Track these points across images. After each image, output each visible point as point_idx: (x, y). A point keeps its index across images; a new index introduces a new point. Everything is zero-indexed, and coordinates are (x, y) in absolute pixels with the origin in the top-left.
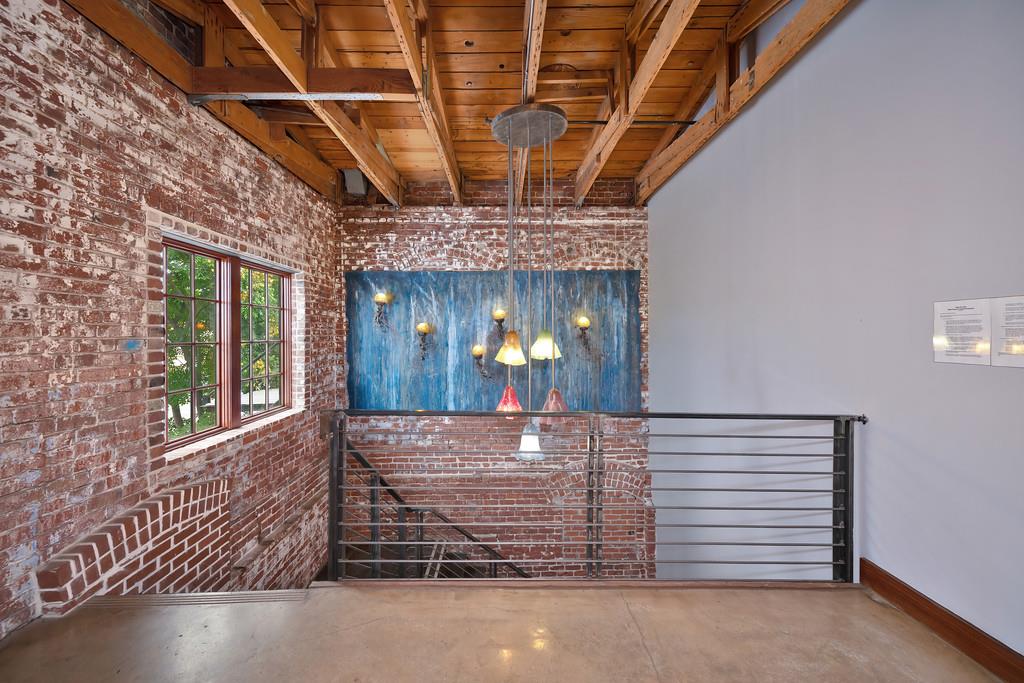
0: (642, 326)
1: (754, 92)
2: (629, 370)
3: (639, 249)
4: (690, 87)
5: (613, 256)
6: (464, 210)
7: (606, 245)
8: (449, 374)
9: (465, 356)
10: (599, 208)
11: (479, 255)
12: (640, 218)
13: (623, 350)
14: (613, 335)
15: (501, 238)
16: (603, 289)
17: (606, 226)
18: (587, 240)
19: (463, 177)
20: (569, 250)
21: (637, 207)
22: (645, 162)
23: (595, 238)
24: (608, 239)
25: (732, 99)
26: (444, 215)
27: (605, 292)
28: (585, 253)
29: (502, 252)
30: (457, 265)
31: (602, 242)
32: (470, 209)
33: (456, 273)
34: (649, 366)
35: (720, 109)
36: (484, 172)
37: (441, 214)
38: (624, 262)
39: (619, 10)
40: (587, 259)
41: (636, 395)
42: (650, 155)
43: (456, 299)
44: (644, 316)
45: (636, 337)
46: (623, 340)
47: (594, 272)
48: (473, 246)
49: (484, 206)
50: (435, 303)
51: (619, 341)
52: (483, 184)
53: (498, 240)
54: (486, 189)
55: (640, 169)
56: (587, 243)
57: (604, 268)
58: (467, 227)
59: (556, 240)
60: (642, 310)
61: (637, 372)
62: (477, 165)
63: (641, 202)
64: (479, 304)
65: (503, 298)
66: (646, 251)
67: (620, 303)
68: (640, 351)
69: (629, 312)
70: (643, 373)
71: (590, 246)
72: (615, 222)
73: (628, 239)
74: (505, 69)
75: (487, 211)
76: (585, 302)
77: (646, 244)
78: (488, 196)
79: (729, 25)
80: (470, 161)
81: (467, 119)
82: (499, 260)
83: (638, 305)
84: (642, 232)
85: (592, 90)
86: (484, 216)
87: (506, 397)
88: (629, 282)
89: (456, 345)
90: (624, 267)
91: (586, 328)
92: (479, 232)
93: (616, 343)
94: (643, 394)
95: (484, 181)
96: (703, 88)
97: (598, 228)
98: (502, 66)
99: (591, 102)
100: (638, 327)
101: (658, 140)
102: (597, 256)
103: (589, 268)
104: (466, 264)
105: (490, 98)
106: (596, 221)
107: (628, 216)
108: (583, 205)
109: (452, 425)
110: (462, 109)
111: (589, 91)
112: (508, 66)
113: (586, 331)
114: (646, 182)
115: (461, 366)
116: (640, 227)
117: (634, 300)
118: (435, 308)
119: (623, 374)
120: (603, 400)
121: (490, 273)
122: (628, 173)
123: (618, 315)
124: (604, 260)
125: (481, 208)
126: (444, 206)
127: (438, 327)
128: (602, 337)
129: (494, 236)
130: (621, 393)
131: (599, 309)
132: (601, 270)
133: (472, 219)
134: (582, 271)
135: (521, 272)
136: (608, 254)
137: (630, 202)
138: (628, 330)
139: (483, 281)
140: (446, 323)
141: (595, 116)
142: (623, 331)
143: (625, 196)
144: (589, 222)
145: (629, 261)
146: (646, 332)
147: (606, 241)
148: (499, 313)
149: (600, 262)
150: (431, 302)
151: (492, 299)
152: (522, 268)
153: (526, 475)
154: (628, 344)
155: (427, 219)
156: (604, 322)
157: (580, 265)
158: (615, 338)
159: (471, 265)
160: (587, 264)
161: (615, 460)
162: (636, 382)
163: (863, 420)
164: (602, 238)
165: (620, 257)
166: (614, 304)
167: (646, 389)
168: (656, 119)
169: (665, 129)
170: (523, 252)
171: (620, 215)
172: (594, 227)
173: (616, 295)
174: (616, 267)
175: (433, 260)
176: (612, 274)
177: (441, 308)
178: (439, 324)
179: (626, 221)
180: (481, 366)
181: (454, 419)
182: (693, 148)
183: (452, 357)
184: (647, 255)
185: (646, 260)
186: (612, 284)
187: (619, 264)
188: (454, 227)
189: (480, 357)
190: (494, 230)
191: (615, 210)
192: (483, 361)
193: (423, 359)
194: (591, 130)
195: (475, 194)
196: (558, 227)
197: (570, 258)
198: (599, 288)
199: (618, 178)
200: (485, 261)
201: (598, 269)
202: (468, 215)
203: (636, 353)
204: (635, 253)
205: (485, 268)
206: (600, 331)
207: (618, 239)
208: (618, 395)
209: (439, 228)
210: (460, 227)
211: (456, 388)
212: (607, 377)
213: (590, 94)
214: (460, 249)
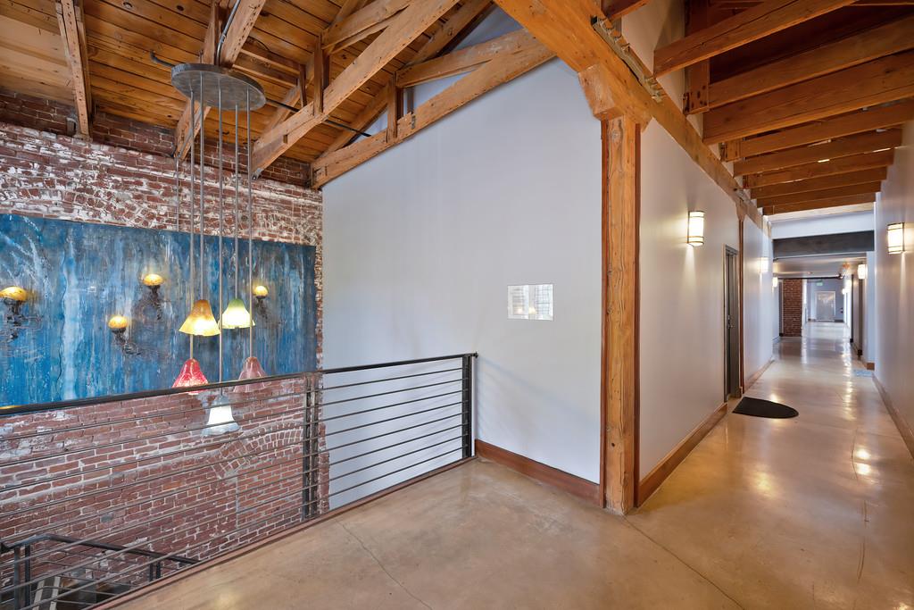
0: (317, 296)
1: (414, 131)
2: (306, 336)
3: (315, 228)
4: (366, 106)
5: (291, 230)
6: (95, 147)
7: (283, 219)
8: (65, 354)
9: (94, 330)
10: (276, 183)
11: (119, 206)
12: (316, 200)
13: (300, 318)
14: (290, 304)
15: (154, 191)
16: (281, 260)
17: (283, 201)
18: (264, 211)
19: (96, 106)
20: (244, 218)
21: (313, 189)
22: (322, 152)
23: (272, 211)
24: (286, 213)
25: (399, 129)
26: (57, 146)
27: (283, 263)
28: (261, 223)
29: (156, 208)
30: (81, 214)
31: (279, 215)
32: (106, 148)
33: (79, 224)
34: (323, 331)
35: (390, 134)
36: (131, 110)
37: (51, 143)
38: (301, 237)
39: (318, 21)
40: (264, 230)
41: (312, 357)
42: (327, 148)
43: (78, 258)
44: (319, 287)
45: (312, 305)
46: (300, 307)
47: (271, 243)
48: (109, 194)
49: (128, 149)
50: (37, 261)
51: (296, 309)
52: (125, 122)
53: (150, 193)
54: (129, 129)
55: (317, 157)
56: (264, 215)
57: (281, 240)
58: (101, 170)
59: (228, 206)
60: (317, 282)
61: (312, 337)
62: (121, 99)
63: (316, 186)
64: (120, 265)
65: (157, 261)
66: (320, 229)
67: (297, 275)
68: (316, 318)
69: (305, 283)
70: (318, 337)
71: (267, 218)
72: (293, 199)
73: (305, 217)
74: (183, 13)
75: (132, 157)
76: (262, 271)
77: (321, 224)
78: (134, 138)
79: (397, 75)
80: (110, 91)
81: (116, 43)
82: (152, 217)
83: (314, 277)
84: (317, 212)
85: (283, 75)
86: (130, 161)
87: (188, 371)
88: (306, 257)
89: (79, 317)
90: (301, 242)
91: (263, 297)
92: (119, 179)
93: (293, 311)
94: (318, 356)
95: (128, 119)
96: (376, 112)
97: (275, 201)
98: (180, 8)
99: (279, 85)
100: (314, 297)
101: (335, 138)
102: (274, 228)
103: (266, 239)
104: (97, 214)
105: (157, 33)
106: (273, 194)
107: (304, 196)
108: (260, 176)
109: (71, 421)
110: (108, 28)
111: (281, 75)
112: (188, 12)
113: (264, 300)
114: (323, 169)
115: (88, 343)
116: (316, 208)
117: (311, 273)
118: (37, 268)
119: (300, 339)
120: (280, 365)
121: (136, 230)
122: (305, 158)
123: (296, 285)
124: (281, 233)
125: (123, 151)
126: (57, 134)
127: (45, 292)
128: (279, 306)
129: (145, 188)
130: (298, 357)
131: (276, 279)
132: (278, 243)
133: (108, 161)
134: (257, 242)
135: (183, 234)
136: (286, 228)
137: (306, 184)
138: (305, 299)
139: (126, 238)
140: (61, 288)
141: (282, 99)
142: (300, 300)
143: (301, 177)
144: (266, 194)
145: (306, 237)
146: (320, 301)
147: (283, 215)
148: (153, 278)
149: (278, 234)
150: (30, 260)
151: (141, 262)
152: (185, 230)
153: (190, 457)
154: (305, 311)
155: (23, 145)
156: (281, 292)
157: (256, 235)
158: (293, 307)
159: (106, 218)
160: (264, 235)
161: (292, 419)
162: (312, 346)
163: (476, 355)
164: (279, 212)
165: (297, 232)
166: (291, 275)
167: (321, 351)
168: (336, 121)
169: (341, 131)
170: (185, 212)
171: (297, 194)
172: (271, 200)
173: (294, 266)
174: (293, 241)
175: (35, 202)
176: (289, 247)
177: (50, 267)
178: (48, 289)
179: (303, 200)
180: (123, 341)
181: (74, 413)
182: (368, 155)
183: (71, 334)
184: (321, 233)
185: (320, 238)
186: (289, 255)
187: (296, 238)
188: (74, 165)
189: (123, 330)
190: (144, 181)
191: (292, 188)
192: (126, 335)
193: (15, 337)
194: (275, 109)
195: (112, 131)
196: (230, 193)
197: (245, 226)
198: (277, 258)
199: (296, 160)
200: (129, 215)
201: (276, 240)
202: (100, 154)
203: (311, 320)
204: (311, 230)
205: (130, 223)
206: (277, 300)
207: (295, 215)
208: (294, 357)
209: (45, 161)
210: (86, 167)
211: (79, 371)
212: (284, 343)
213: (280, 78)
214: (87, 196)
